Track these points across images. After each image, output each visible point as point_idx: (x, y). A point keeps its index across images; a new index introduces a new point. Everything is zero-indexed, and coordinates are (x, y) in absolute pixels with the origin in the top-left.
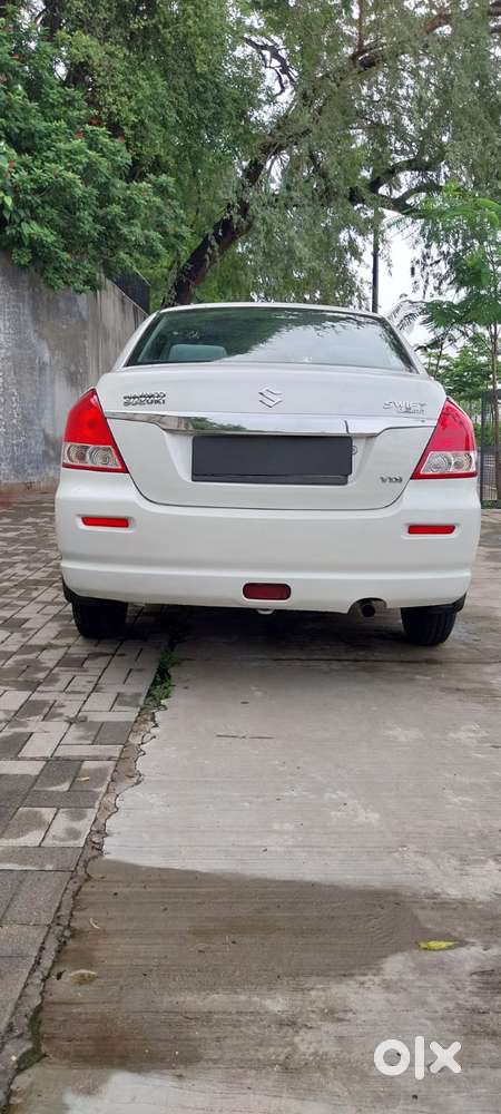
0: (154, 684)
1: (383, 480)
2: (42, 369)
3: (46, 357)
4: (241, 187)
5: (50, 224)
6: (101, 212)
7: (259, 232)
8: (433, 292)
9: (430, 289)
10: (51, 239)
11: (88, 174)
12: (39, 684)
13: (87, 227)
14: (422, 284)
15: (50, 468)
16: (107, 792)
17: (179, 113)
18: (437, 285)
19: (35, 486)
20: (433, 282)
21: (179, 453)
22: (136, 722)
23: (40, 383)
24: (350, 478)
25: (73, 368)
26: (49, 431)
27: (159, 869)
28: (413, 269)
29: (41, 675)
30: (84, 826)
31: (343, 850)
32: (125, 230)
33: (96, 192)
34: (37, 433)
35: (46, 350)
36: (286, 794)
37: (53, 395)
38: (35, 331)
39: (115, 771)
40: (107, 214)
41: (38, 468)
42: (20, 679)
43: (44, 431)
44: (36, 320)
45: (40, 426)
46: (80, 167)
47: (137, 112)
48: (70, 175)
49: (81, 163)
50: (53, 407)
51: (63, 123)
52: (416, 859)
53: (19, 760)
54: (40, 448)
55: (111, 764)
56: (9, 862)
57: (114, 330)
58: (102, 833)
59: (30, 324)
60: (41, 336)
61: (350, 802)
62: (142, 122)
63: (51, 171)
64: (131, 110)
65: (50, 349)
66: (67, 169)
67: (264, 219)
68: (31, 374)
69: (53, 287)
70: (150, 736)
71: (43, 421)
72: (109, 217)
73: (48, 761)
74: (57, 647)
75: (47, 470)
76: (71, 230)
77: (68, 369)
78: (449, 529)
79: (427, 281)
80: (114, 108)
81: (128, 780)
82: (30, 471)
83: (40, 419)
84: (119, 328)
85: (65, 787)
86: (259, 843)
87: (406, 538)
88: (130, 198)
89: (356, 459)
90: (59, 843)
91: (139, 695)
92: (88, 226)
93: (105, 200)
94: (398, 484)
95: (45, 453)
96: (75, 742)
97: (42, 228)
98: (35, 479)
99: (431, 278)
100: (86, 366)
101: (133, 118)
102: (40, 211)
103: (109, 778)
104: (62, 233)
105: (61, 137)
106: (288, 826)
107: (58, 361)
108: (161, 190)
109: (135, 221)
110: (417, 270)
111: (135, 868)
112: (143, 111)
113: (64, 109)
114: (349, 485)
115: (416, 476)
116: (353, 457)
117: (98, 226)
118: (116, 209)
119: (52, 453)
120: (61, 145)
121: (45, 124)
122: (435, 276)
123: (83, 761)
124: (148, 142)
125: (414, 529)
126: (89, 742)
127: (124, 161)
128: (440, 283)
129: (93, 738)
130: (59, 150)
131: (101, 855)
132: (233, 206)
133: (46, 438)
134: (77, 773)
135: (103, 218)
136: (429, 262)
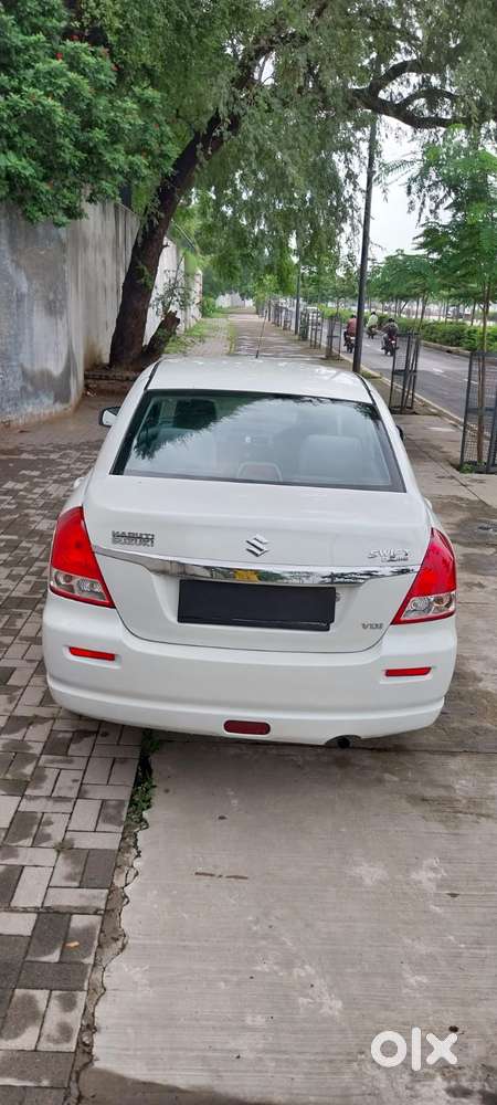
0: (137, 783)
1: (364, 626)
2: (20, 299)
3: (24, 288)
4: (232, 99)
5: (30, 154)
6: (82, 137)
7: (251, 153)
8: (430, 216)
9: (426, 212)
10: (29, 172)
11: (70, 98)
12: (27, 785)
13: (68, 157)
14: (418, 205)
15: (28, 404)
16: (95, 965)
17: (168, 15)
18: (433, 208)
19: (13, 424)
20: (430, 204)
21: (166, 596)
22: (119, 850)
23: (18, 316)
24: (332, 625)
25: (51, 297)
26: (27, 366)
27: (144, 1083)
28: (409, 188)
29: (29, 769)
30: (75, 1019)
31: (308, 1057)
32: (107, 157)
33: (77, 119)
34: (15, 369)
35: (24, 279)
36: (259, 968)
37: (31, 329)
38: (13, 261)
39: (101, 931)
40: (90, 139)
41: (16, 405)
42: (9, 776)
43: (22, 366)
44: (14, 249)
45: (17, 360)
46: (61, 92)
47: (122, 17)
48: (50, 101)
49: (60, 87)
50: (31, 340)
51: (41, 36)
52: (374, 1073)
53: (12, 911)
54: (18, 385)
55: (97, 919)
56: (9, 1075)
57: (94, 235)
58: (90, 1028)
59: (7, 255)
60: (18, 265)
61: (317, 983)
62: (127, 26)
63: (30, 97)
64: (115, 14)
65: (28, 278)
66: (47, 94)
67: (255, 138)
68: (9, 307)
69: (31, 220)
70: (132, 872)
71: (21, 356)
72: (91, 145)
73: (39, 913)
74: (43, 720)
75: (26, 406)
76: (51, 157)
77: (47, 298)
78: (424, 671)
79: (423, 203)
80: (97, 13)
81: (114, 945)
82: (8, 410)
83: (17, 354)
84: (99, 231)
85: (54, 957)
86: (232, 1045)
87: (382, 682)
88: (114, 121)
89: (339, 607)
90: (53, 1047)
91: (121, 803)
92: (69, 154)
93: (88, 124)
94: (377, 630)
95: (23, 389)
96: (64, 884)
97: (20, 160)
98: (12, 417)
99: (427, 199)
100: (65, 292)
101: (117, 24)
102: (17, 139)
103: (96, 943)
104: (42, 161)
105: (41, 53)
106: (260, 1020)
107: (37, 291)
108: (146, 105)
109: (118, 146)
110: (415, 187)
111: (122, 1079)
112: (128, 15)
113: (42, 18)
114: (331, 631)
115: (397, 621)
116: (337, 603)
117: (79, 153)
118: (99, 134)
119: (30, 388)
120: (39, 66)
121: (21, 37)
122: (432, 198)
123: (72, 914)
124: (133, 50)
125: (390, 673)
126: (76, 884)
127: (108, 80)
128: (437, 207)
129: (79, 878)
130: (37, 72)
131: (91, 1061)
132: (224, 120)
133: (24, 373)
134: (67, 934)
135: (85, 143)
136: (427, 183)
